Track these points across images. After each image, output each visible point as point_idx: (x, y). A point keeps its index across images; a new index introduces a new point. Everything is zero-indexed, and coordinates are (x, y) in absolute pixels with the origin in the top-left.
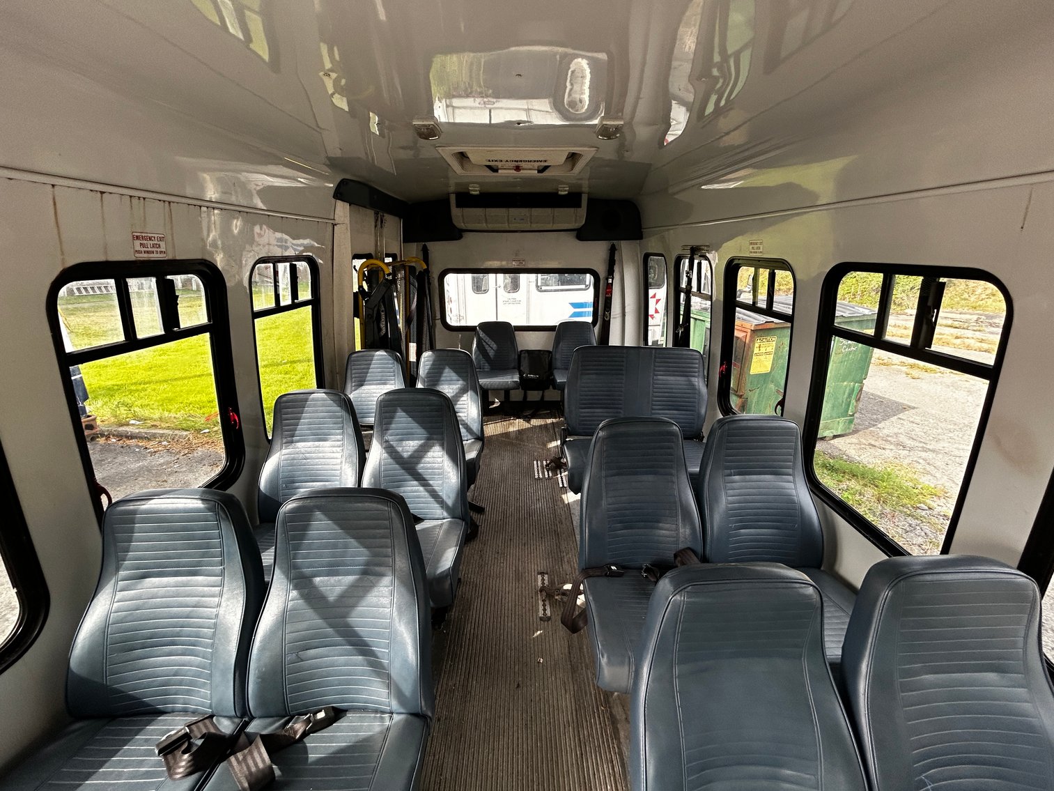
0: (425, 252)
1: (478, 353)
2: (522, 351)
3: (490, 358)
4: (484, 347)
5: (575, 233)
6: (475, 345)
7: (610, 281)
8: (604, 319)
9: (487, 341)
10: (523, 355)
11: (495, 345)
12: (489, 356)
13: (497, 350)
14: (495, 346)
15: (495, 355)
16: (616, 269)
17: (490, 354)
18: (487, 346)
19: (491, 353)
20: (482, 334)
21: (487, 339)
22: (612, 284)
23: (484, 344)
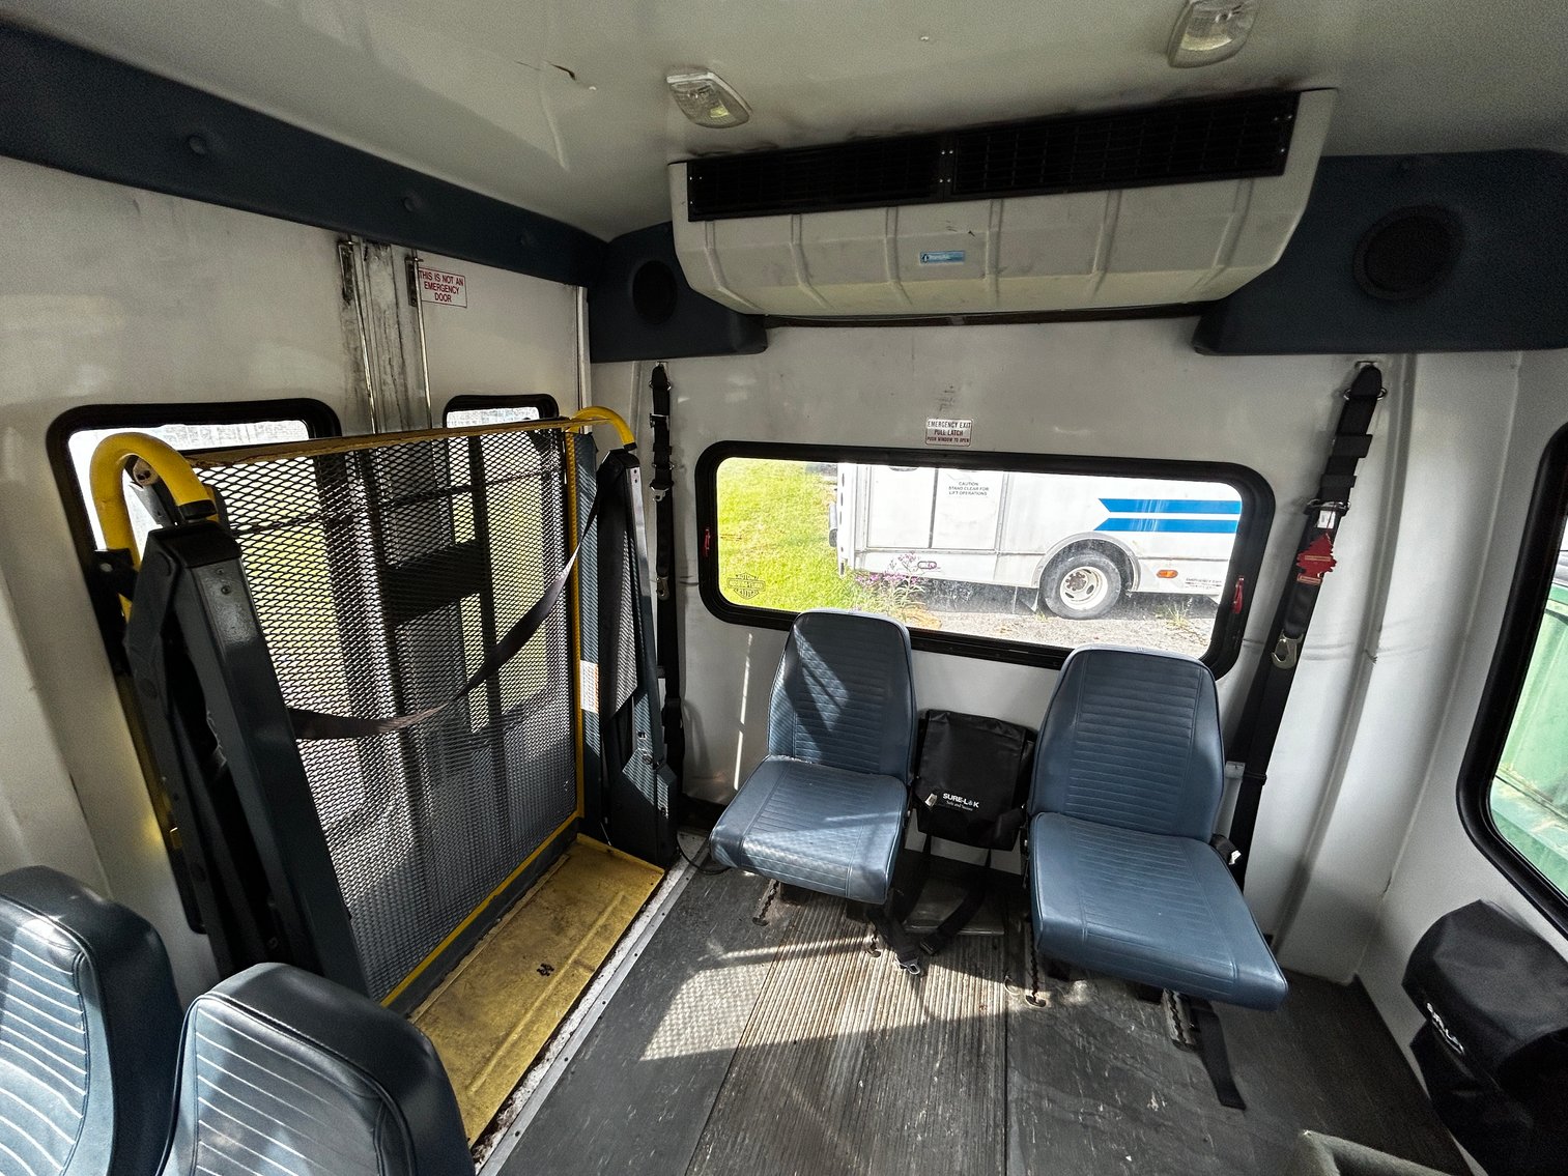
0: (661, 388)
1: (787, 705)
2: (930, 713)
3: (823, 725)
4: (808, 692)
5: (1192, 322)
6: (780, 681)
7: (1326, 520)
8: (1266, 660)
9: (818, 672)
10: (931, 729)
11: (842, 691)
12: (820, 717)
13: (847, 705)
14: (841, 693)
15: (839, 721)
16: (1367, 474)
17: (825, 715)
18: (818, 688)
19: (828, 713)
20: (805, 650)
21: (820, 668)
22: (1333, 533)
23: (809, 680)
